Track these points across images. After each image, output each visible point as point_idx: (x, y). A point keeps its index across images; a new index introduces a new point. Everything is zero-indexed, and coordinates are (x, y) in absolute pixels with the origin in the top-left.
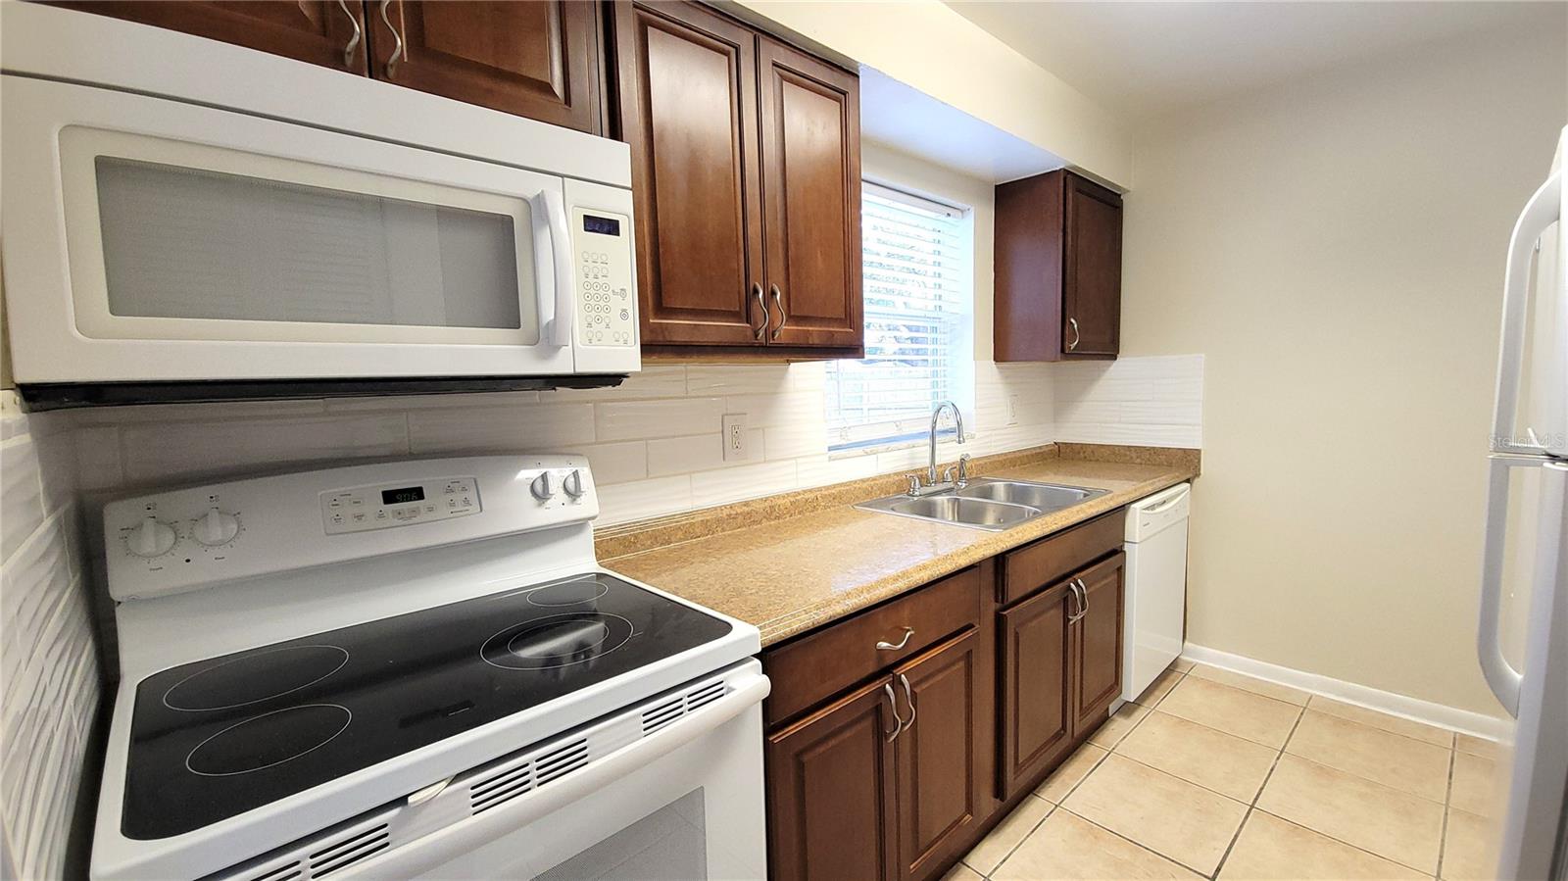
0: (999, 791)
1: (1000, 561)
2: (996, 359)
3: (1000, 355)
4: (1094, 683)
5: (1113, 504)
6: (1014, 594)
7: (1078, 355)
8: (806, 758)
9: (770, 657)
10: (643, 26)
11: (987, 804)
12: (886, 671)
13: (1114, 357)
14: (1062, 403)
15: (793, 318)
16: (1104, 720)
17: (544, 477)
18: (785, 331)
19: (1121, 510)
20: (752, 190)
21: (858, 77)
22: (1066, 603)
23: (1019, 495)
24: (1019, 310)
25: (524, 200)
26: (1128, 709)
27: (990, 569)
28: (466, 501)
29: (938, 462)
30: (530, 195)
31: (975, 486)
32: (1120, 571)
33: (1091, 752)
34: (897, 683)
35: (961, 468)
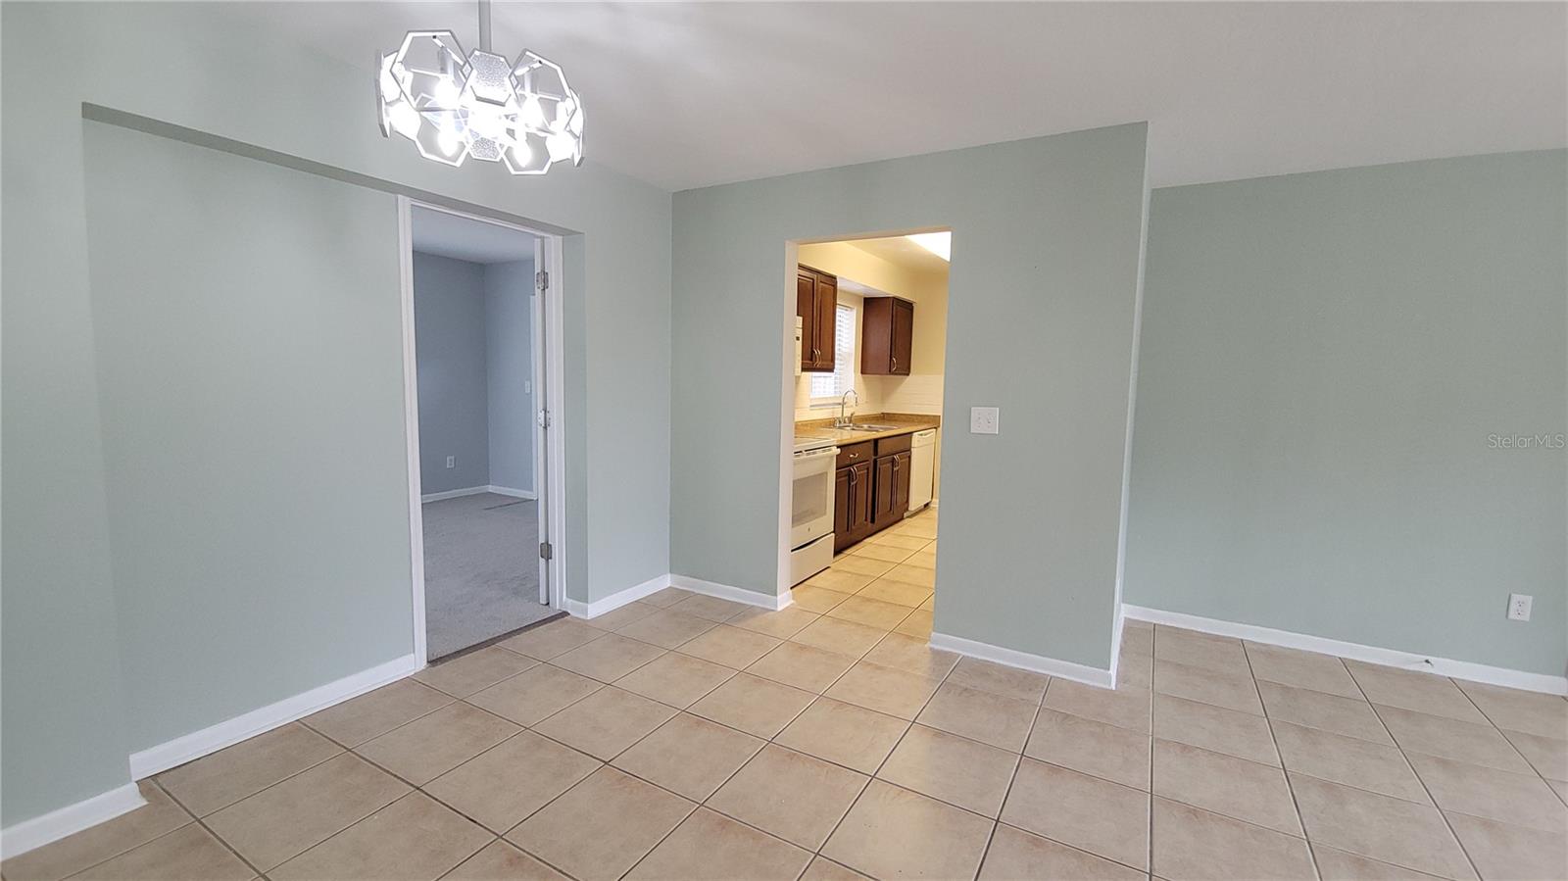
0: (873, 522)
1: (876, 441)
2: (862, 373)
3: (862, 371)
4: (900, 502)
5: (906, 432)
6: (880, 454)
7: (894, 373)
12: (852, 465)
13: (908, 375)
14: (885, 395)
16: (902, 519)
18: (819, 364)
19: (908, 434)
22: (895, 462)
24: (872, 349)
26: (910, 516)
27: (872, 445)
29: (845, 415)
31: (856, 425)
32: (910, 457)
35: (852, 417)
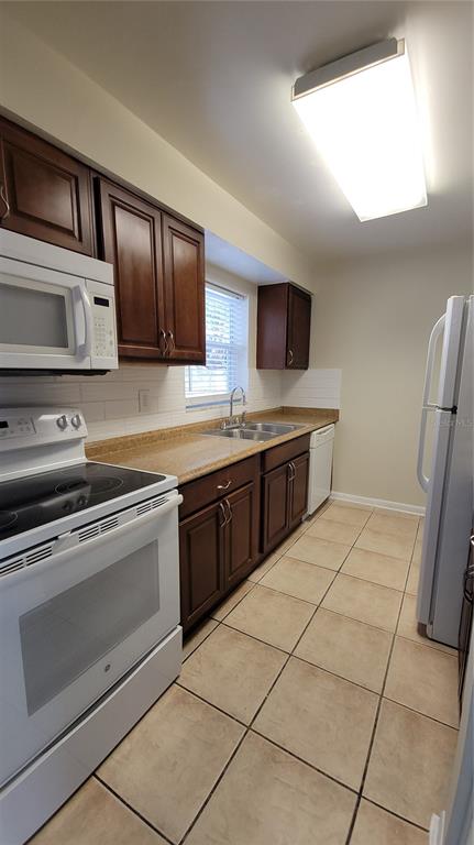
0: (261, 550)
1: (263, 454)
2: (258, 368)
3: (259, 366)
4: (297, 508)
5: (305, 432)
6: (268, 468)
7: (293, 367)
8: (191, 533)
9: (181, 488)
10: (113, 205)
11: (257, 556)
12: (220, 499)
13: (306, 369)
14: (284, 390)
15: (177, 347)
16: (300, 523)
17: (64, 417)
18: (174, 352)
19: (309, 434)
20: (160, 286)
21: (203, 234)
22: (288, 472)
23: (267, 428)
24: (268, 345)
25: (69, 289)
26: (310, 518)
27: (258, 460)
28: (28, 429)
29: (234, 414)
30: (72, 286)
31: (250, 425)
32: (308, 460)
33: (295, 535)
34: (225, 503)
35: (243, 417)
